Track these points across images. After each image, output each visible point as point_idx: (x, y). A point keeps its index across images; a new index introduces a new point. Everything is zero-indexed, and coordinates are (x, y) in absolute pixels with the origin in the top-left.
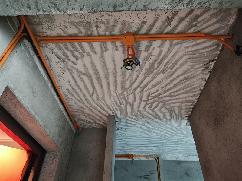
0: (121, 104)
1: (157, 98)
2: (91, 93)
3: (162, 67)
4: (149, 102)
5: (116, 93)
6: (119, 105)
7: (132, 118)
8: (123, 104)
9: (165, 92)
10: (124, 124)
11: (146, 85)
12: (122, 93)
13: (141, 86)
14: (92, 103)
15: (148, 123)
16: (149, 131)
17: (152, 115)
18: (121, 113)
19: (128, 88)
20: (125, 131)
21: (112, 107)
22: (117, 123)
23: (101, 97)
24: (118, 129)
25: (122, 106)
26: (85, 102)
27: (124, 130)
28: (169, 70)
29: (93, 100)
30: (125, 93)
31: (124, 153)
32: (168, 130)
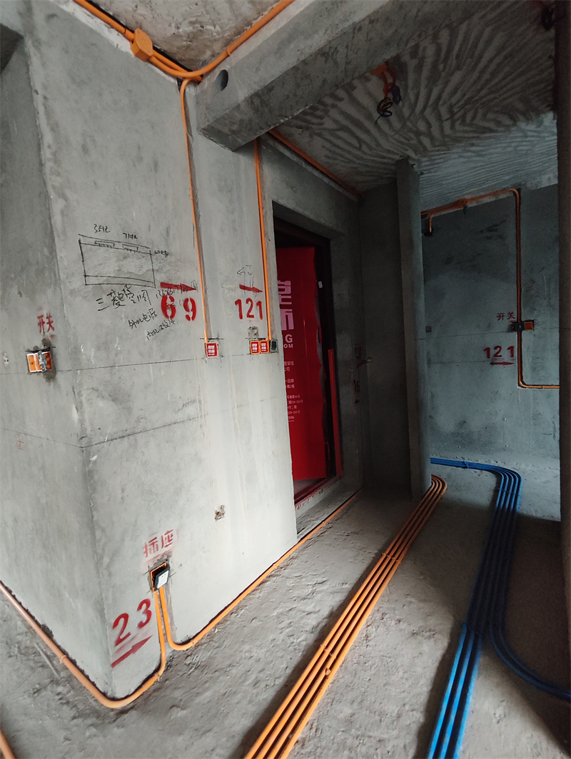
0: (409, 141)
1: (468, 107)
2: (358, 145)
3: (453, 61)
4: (457, 116)
5: (394, 130)
6: (407, 142)
7: (439, 150)
8: (413, 139)
9: (479, 91)
10: (427, 163)
11: (439, 97)
12: (404, 125)
13: (431, 102)
14: (365, 157)
15: (473, 145)
16: (479, 156)
17: (474, 132)
18: (416, 152)
19: (410, 116)
20: (435, 172)
21: (398, 150)
22: (415, 166)
23: (373, 145)
24: (422, 174)
25: (412, 142)
26: (354, 159)
27: (433, 171)
28: (469, 60)
29: (365, 153)
30: (409, 124)
31: (451, 201)
32: (519, 140)
